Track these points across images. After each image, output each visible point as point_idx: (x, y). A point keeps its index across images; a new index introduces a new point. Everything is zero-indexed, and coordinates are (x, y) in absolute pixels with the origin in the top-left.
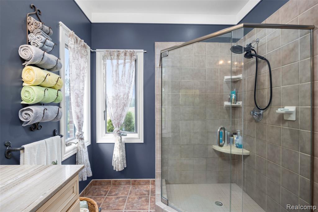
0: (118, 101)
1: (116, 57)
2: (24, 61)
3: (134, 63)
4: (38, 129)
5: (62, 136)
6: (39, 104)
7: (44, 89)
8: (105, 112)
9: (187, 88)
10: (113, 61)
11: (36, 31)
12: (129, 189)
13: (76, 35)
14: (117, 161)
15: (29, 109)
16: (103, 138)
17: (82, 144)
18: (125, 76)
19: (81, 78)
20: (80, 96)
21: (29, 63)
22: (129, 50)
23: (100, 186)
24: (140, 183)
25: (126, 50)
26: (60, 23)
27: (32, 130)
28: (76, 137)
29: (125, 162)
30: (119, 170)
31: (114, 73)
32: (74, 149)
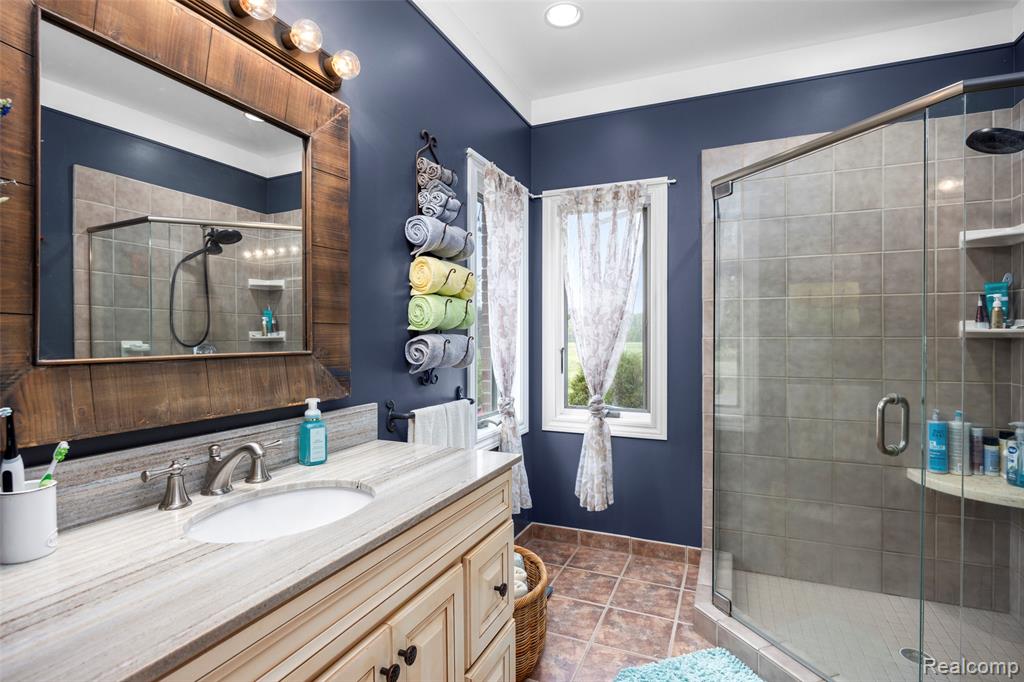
0: (600, 327)
1: (591, 207)
2: (412, 246)
3: (639, 216)
4: (432, 382)
5: (472, 402)
6: (436, 331)
7: (444, 299)
8: (563, 351)
9: (809, 280)
10: (584, 215)
11: (431, 185)
12: (626, 561)
13: (499, 170)
14: (589, 485)
15: (422, 340)
16: (559, 418)
17: (512, 426)
18: (615, 260)
19: (511, 268)
20: (509, 311)
21: (422, 250)
22: (625, 184)
23: (550, 543)
24: (657, 553)
25: (619, 184)
26: (470, 150)
27: (422, 384)
28: (499, 409)
29: (610, 488)
30: (596, 510)
31: (587, 253)
32: (494, 435)
